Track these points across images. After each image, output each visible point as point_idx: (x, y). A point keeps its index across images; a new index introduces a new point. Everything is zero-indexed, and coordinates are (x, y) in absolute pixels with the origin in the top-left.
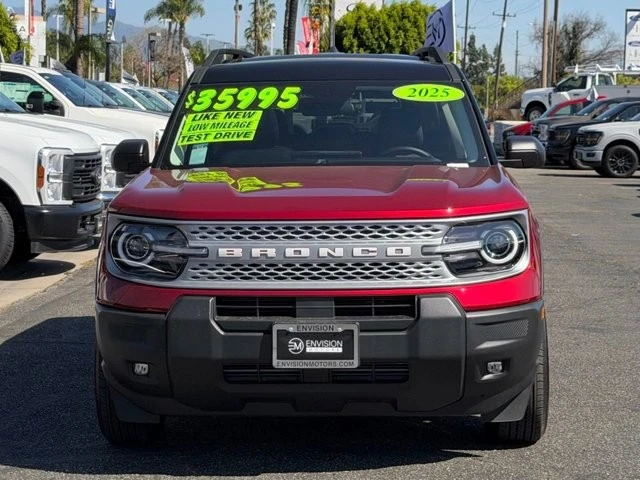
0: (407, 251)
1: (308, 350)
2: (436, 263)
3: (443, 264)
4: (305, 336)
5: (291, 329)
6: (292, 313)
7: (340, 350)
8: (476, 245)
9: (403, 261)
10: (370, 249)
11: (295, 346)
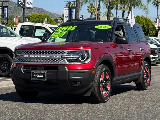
0: (58, 57)
1: (37, 77)
2: (64, 60)
3: (66, 60)
4: (37, 74)
5: (34, 72)
6: (36, 69)
7: (43, 77)
8: (77, 56)
9: (57, 59)
10: (51, 56)
11: (35, 76)
